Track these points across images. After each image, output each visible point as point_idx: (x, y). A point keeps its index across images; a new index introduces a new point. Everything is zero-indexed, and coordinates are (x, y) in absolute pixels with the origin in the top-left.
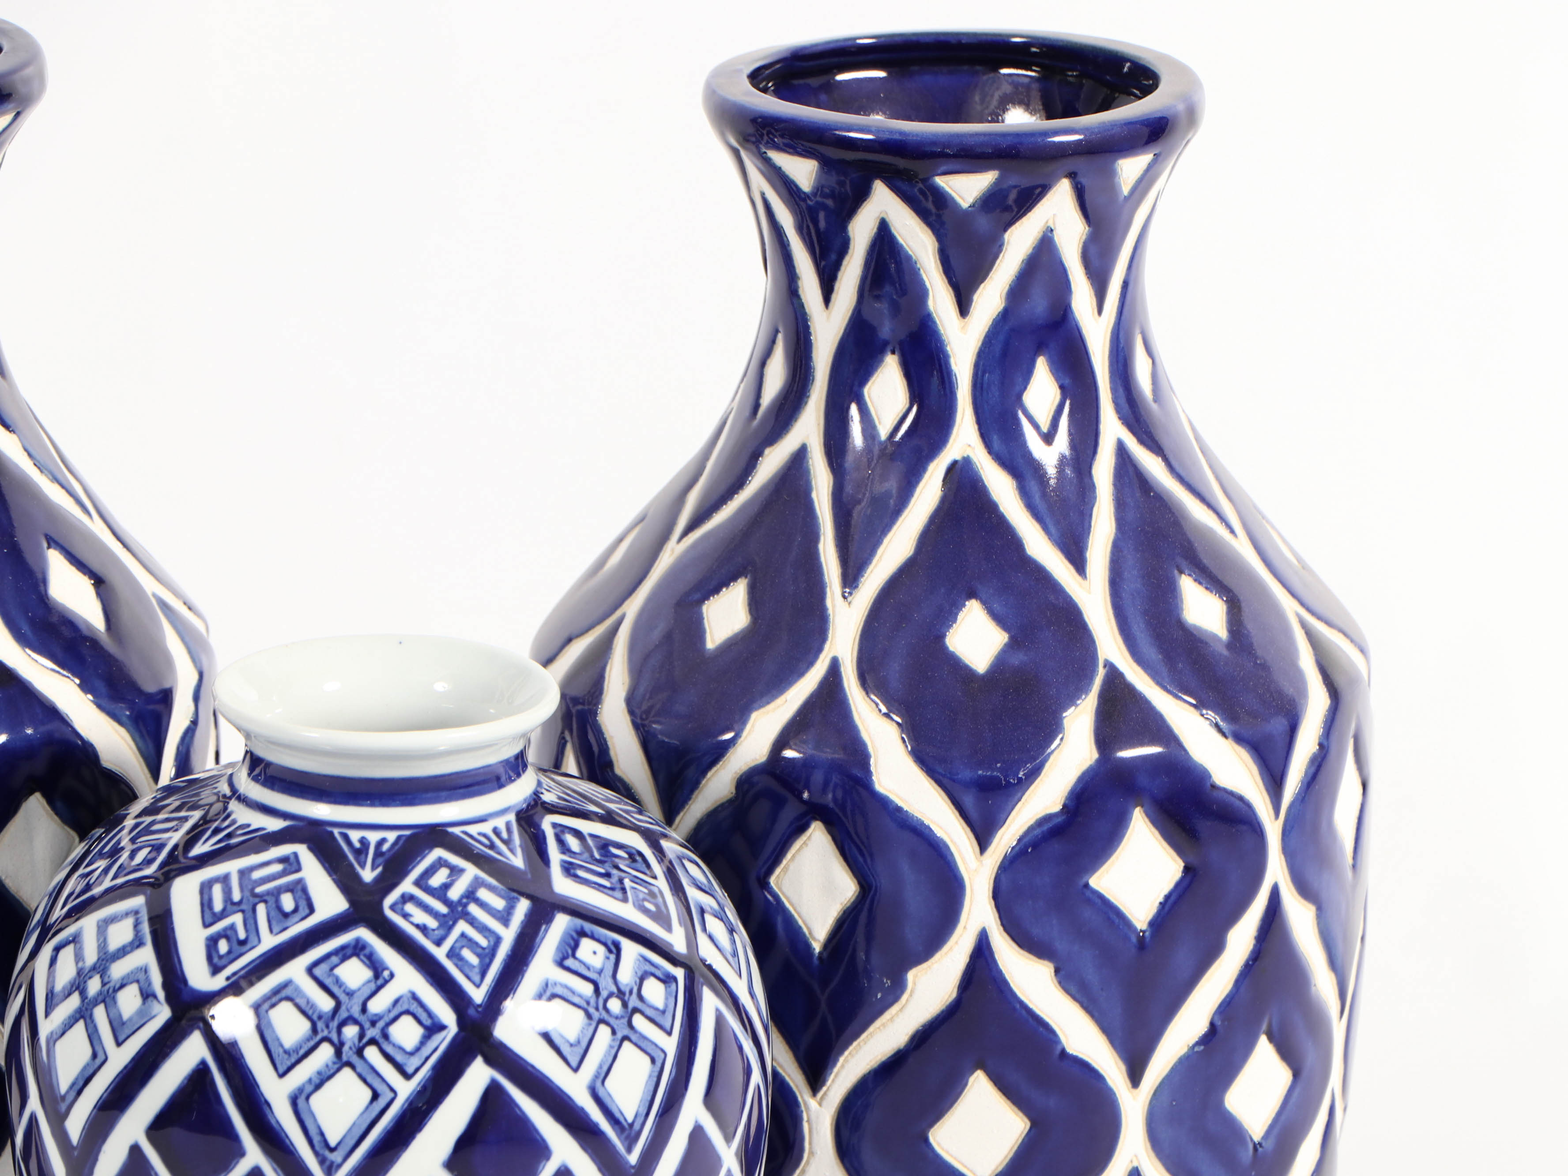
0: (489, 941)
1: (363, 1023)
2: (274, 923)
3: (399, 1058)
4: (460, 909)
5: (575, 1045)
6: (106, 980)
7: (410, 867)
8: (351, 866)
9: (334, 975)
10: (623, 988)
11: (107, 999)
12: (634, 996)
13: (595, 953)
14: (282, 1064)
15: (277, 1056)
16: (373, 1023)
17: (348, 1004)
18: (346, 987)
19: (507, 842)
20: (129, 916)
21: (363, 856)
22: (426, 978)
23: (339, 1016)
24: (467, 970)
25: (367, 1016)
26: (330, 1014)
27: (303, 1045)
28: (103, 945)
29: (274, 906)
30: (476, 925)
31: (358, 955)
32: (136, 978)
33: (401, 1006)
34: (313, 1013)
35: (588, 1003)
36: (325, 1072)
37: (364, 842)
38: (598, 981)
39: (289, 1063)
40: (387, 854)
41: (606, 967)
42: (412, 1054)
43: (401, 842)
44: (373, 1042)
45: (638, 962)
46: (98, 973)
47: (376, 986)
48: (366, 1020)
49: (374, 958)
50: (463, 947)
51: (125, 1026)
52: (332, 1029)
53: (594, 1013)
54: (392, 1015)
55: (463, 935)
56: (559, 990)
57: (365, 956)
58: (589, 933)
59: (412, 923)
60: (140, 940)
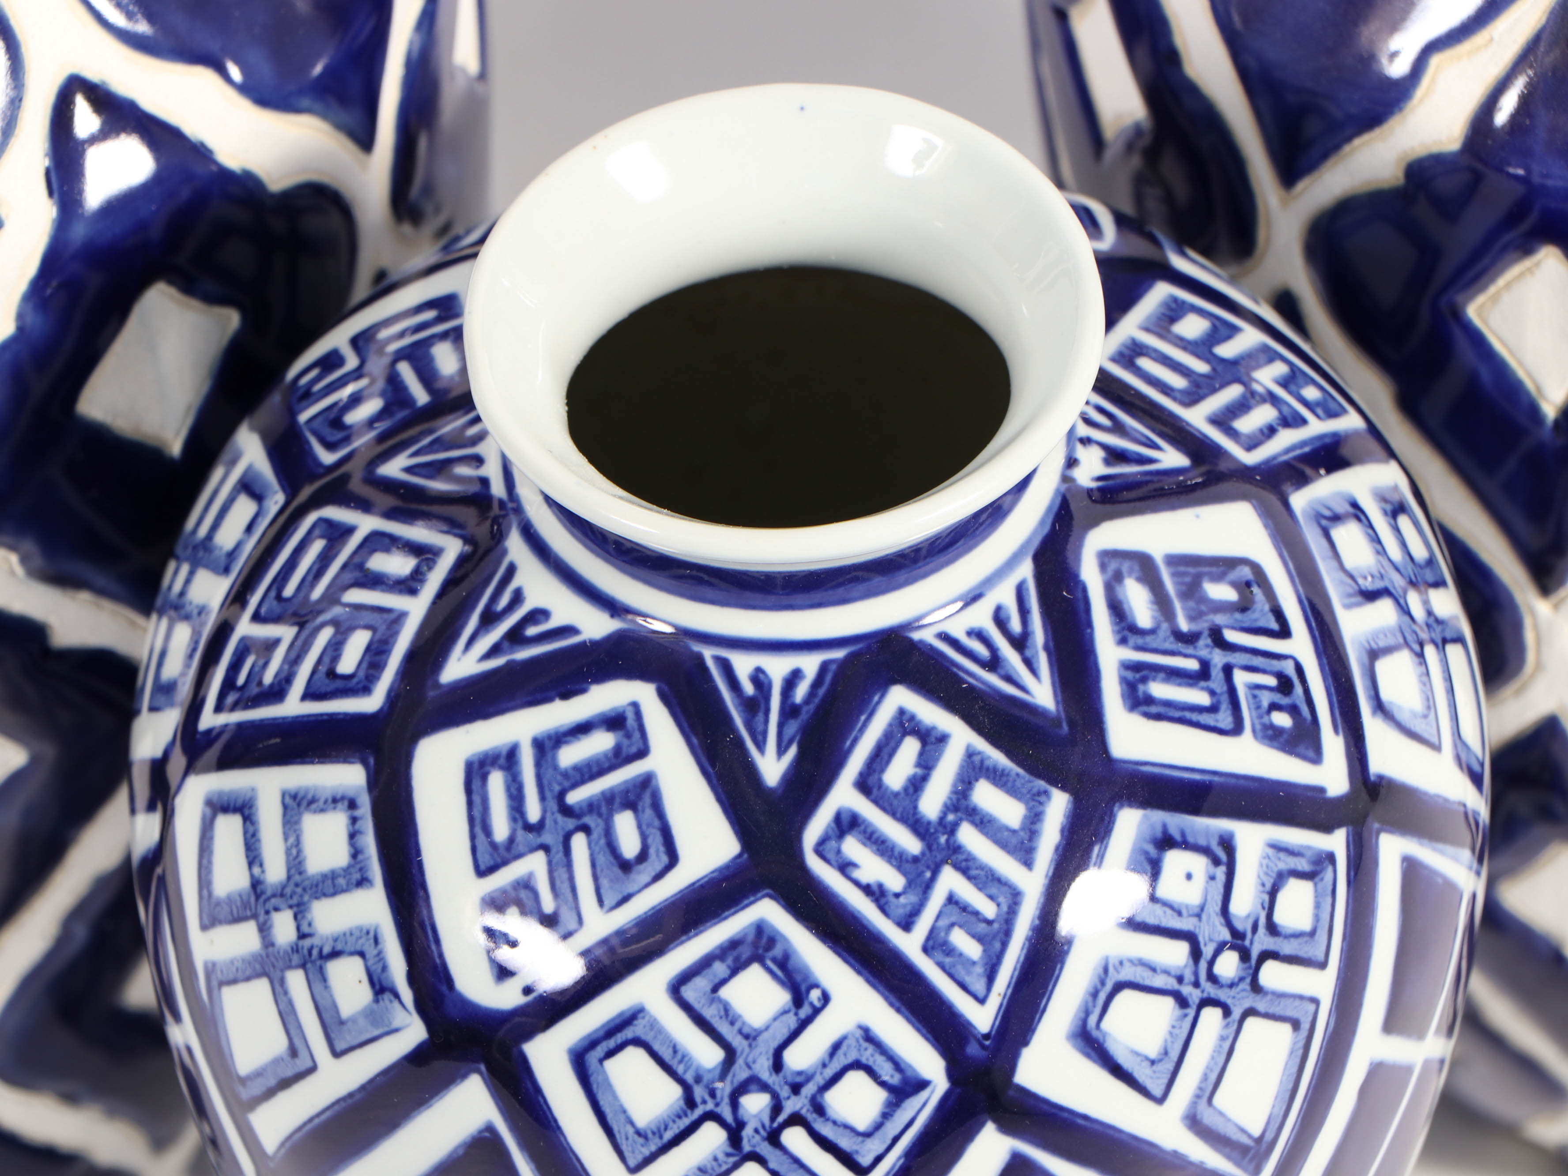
0: (998, 905)
1: (777, 1088)
2: (604, 882)
3: (845, 1143)
4: (943, 839)
5: (1160, 1060)
6: (305, 929)
7: (848, 743)
8: (739, 743)
9: (720, 1000)
10: (1239, 926)
11: (309, 966)
12: (1262, 930)
13: (1189, 877)
14: (633, 1152)
15: (624, 1137)
16: (796, 1089)
17: (748, 1056)
18: (744, 1023)
19: (1020, 643)
20: (340, 805)
21: (760, 717)
22: (886, 999)
23: (734, 1076)
24: (961, 973)
25: (785, 1078)
26: (717, 1072)
27: (671, 1124)
28: (294, 851)
29: (603, 841)
30: (973, 872)
31: (760, 960)
32: (358, 948)
33: (845, 1055)
34: (685, 1071)
35: (1180, 979)
36: (713, 1169)
37: (759, 678)
38: (1197, 931)
39: (646, 1152)
40: (805, 709)
41: (1209, 898)
42: (867, 1135)
43: (828, 678)
44: (796, 1120)
45: (1265, 862)
46: (291, 907)
47: (798, 1019)
48: (782, 1083)
49: (791, 964)
50: (953, 925)
51: (345, 1027)
52: (722, 1099)
53: (1191, 994)
54: (829, 1072)
55: (951, 900)
56: (1127, 974)
57: (774, 960)
58: (1178, 837)
59: (857, 883)
60: (361, 869)
